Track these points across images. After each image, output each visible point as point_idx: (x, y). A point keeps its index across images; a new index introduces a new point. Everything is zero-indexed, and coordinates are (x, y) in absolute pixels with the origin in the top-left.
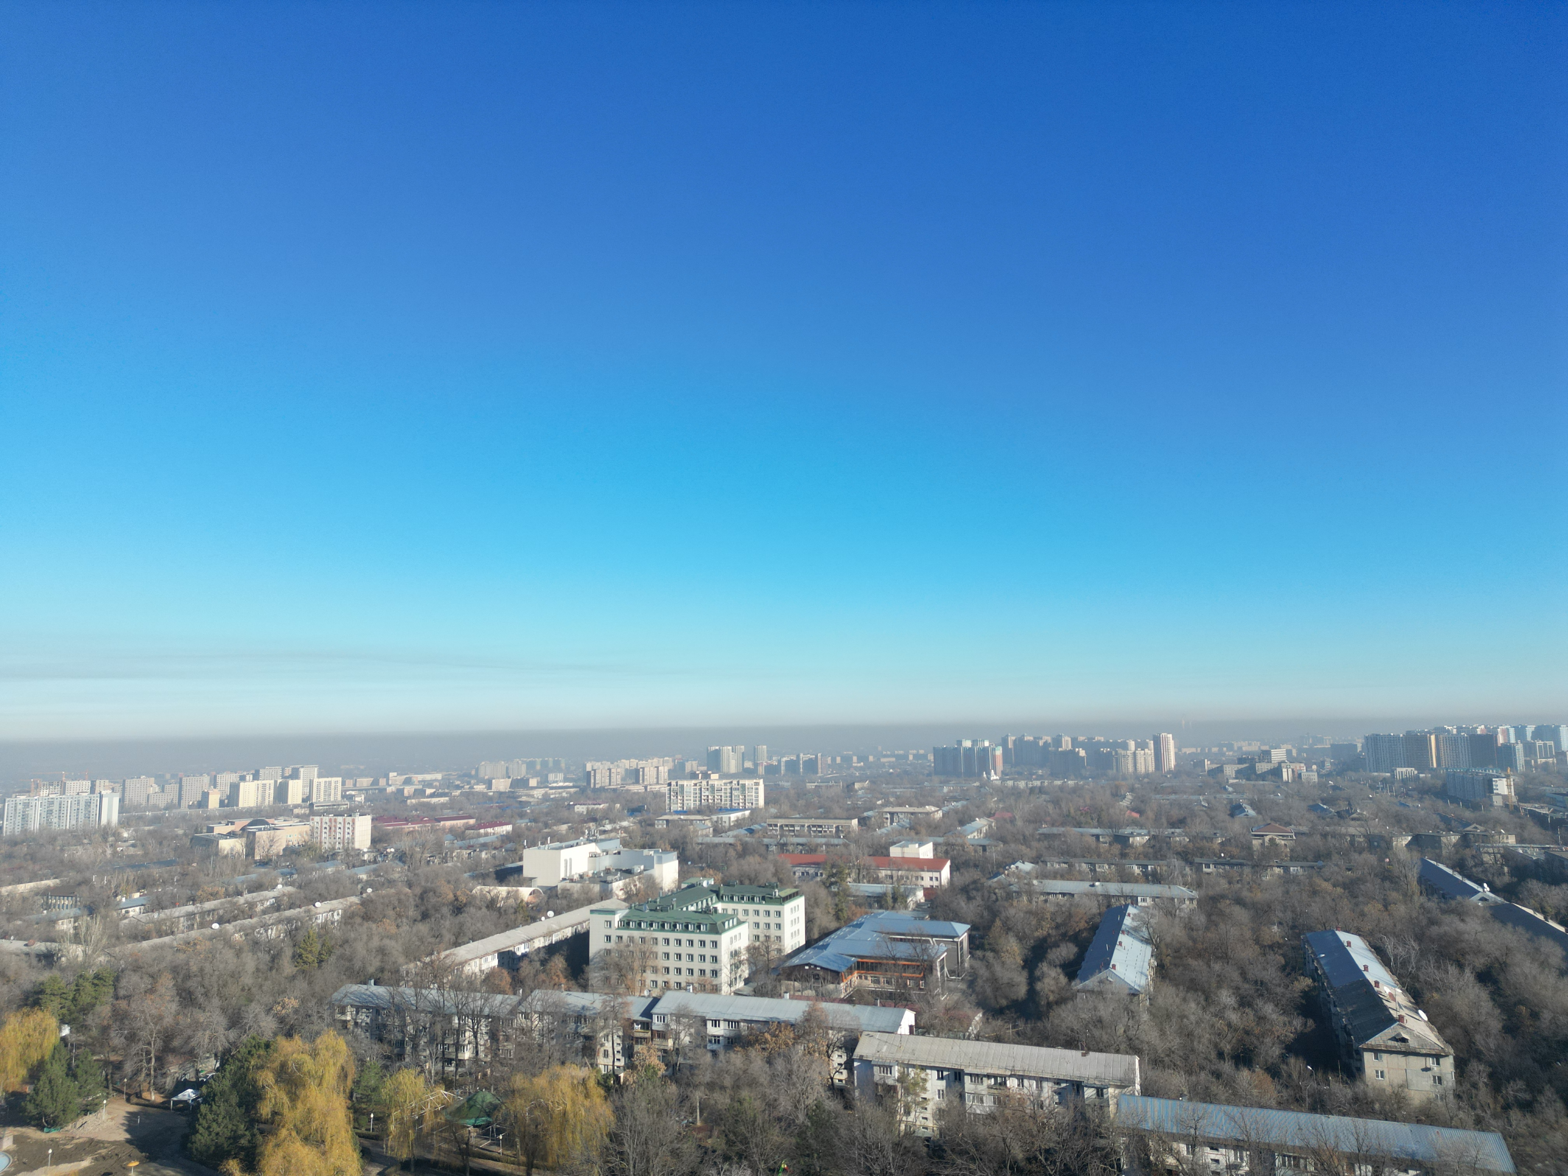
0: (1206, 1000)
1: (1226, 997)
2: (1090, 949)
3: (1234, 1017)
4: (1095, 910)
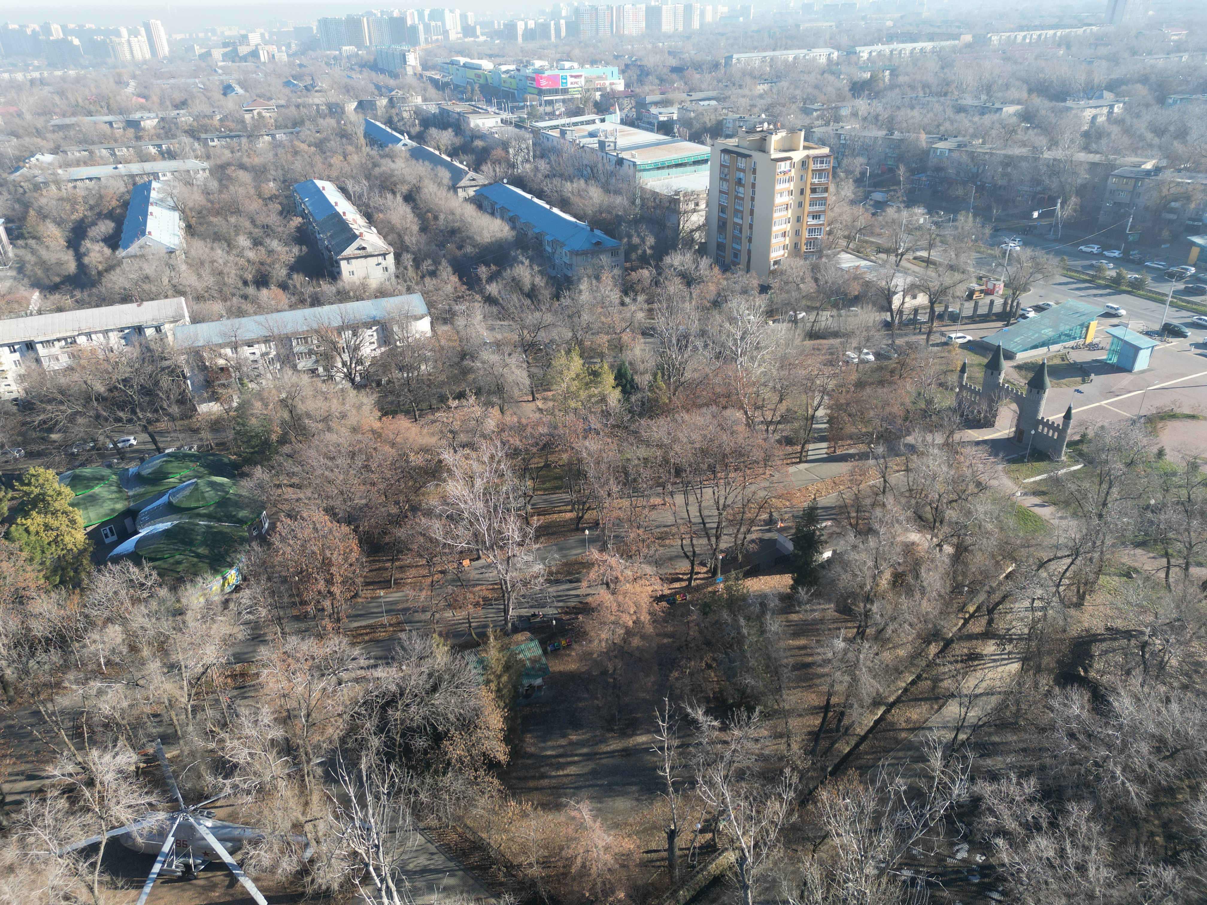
0: (229, 246)
1: (243, 241)
2: (126, 222)
3: (251, 255)
4: (123, 189)
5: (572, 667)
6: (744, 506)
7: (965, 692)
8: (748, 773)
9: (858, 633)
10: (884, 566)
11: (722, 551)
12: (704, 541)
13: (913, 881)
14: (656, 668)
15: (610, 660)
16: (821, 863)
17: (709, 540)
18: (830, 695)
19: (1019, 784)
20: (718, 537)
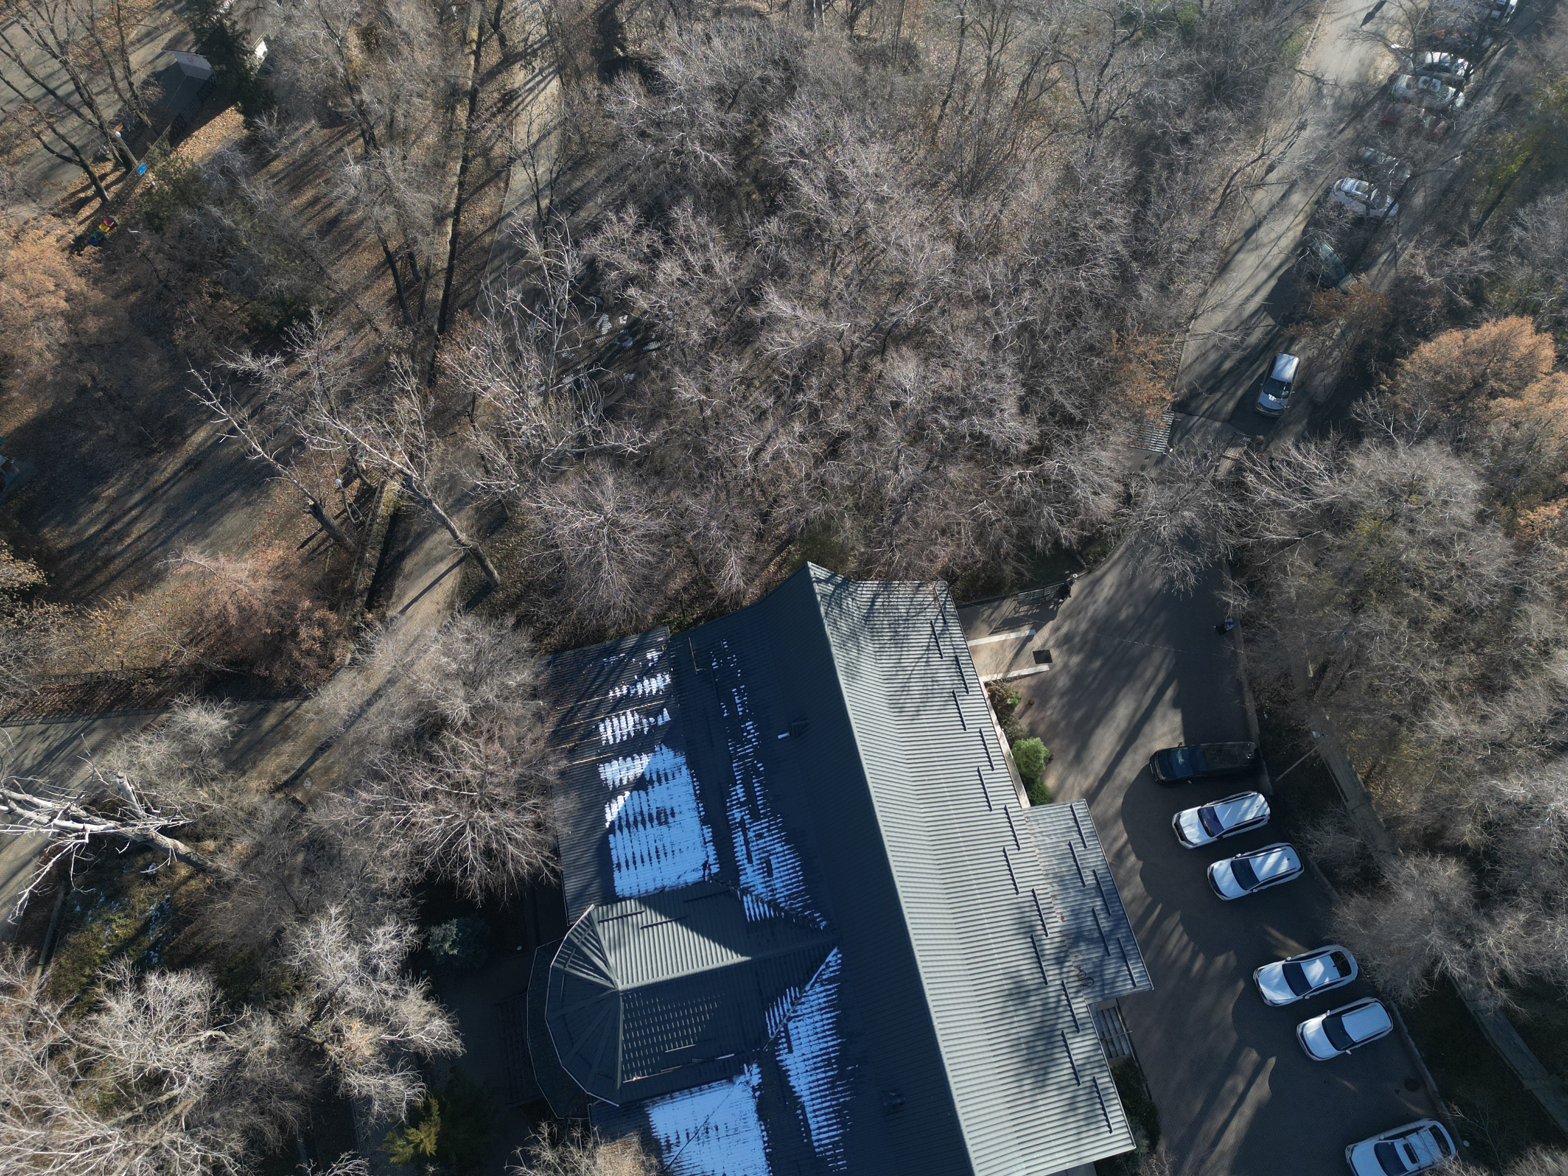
5: (30, 412)
6: (91, 30)
7: (521, 148)
8: (353, 390)
9: (367, 143)
10: (341, 28)
11: (113, 124)
12: (74, 122)
13: (577, 382)
14: (148, 341)
15: (75, 370)
16: (485, 427)
17: (80, 115)
18: (384, 242)
19: (621, 220)
20: (90, 105)
